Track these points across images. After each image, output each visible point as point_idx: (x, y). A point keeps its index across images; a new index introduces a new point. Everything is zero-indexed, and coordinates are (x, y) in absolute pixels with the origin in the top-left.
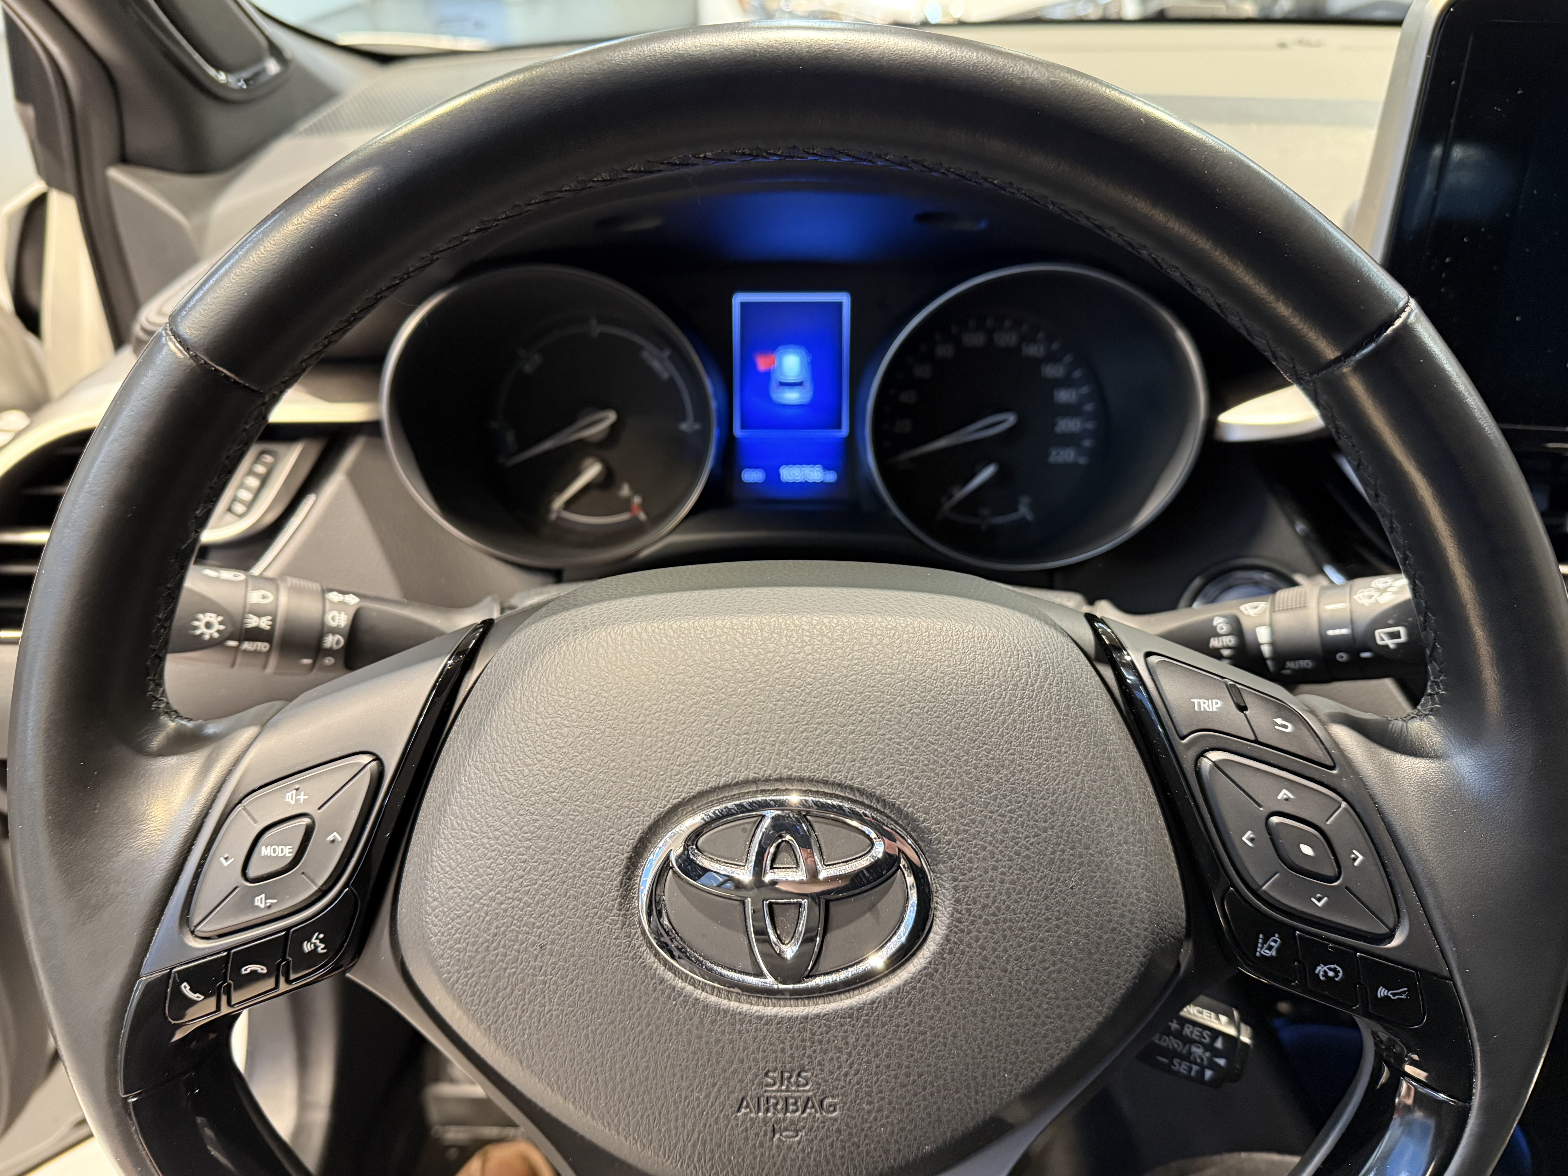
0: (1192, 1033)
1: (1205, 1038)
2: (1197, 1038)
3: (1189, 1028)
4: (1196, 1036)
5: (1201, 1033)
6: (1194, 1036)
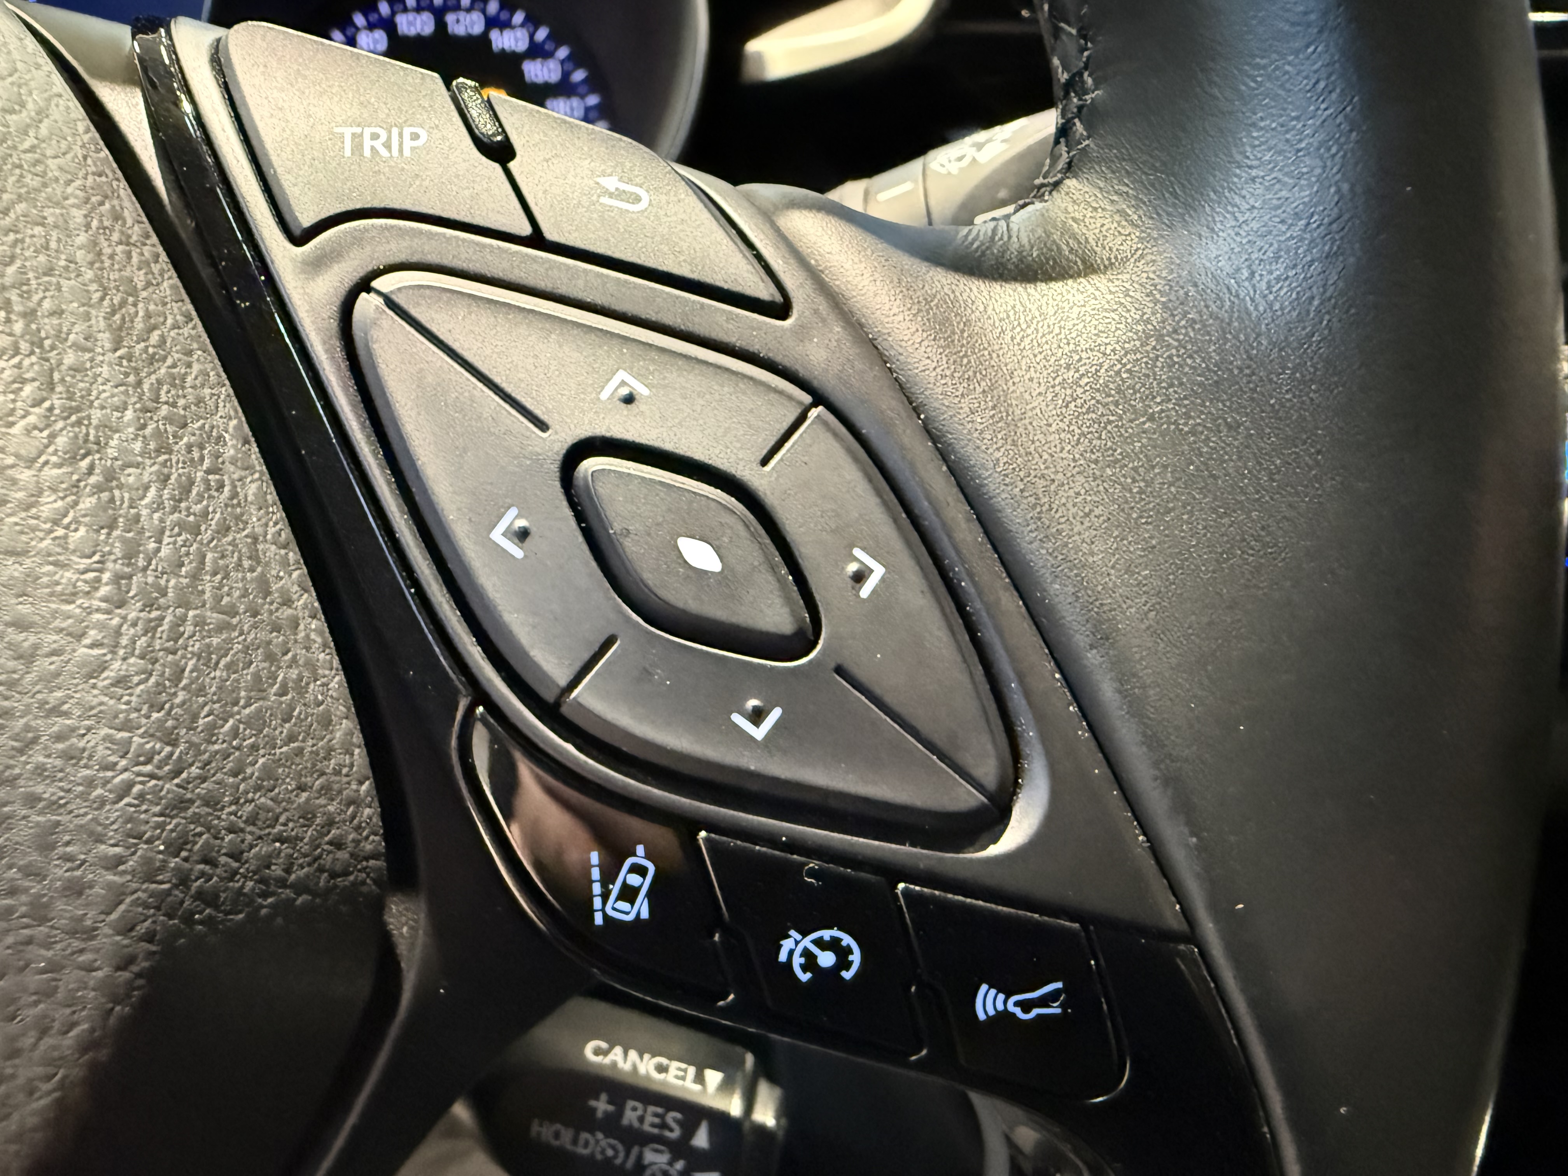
0: (641, 1119)
1: (671, 1130)
2: (656, 1131)
3: (634, 1109)
4: (653, 1125)
5: (661, 1116)
6: (647, 1128)
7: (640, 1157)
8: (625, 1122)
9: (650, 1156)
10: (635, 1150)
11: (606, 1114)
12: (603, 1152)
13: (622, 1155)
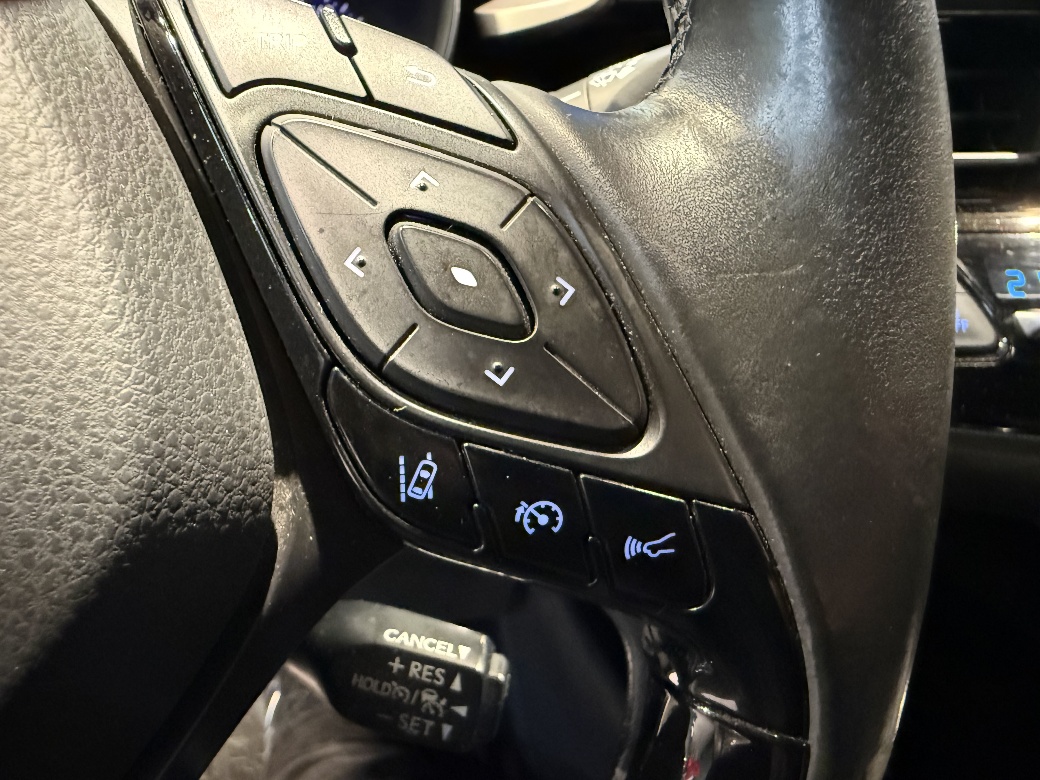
0: (420, 673)
1: (438, 680)
2: (429, 680)
3: (416, 667)
4: (428, 677)
5: (433, 671)
6: (424, 678)
7: (420, 697)
8: (411, 675)
9: (426, 696)
10: (417, 693)
11: (399, 670)
12: (397, 694)
13: (408, 696)
